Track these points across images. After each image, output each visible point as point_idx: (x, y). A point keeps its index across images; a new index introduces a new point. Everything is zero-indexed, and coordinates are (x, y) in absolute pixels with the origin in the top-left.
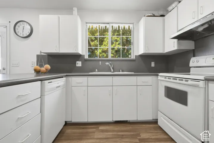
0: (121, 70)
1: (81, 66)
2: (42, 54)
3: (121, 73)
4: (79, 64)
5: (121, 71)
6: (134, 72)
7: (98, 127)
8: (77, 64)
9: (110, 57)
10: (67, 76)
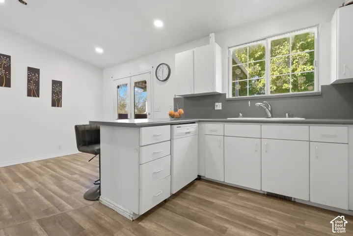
0: (287, 114)
1: (221, 108)
2: (177, 97)
3: (287, 119)
4: (218, 106)
5: (287, 116)
6: (306, 118)
7: (238, 193)
8: (216, 107)
9: (268, 93)
10: (199, 121)
